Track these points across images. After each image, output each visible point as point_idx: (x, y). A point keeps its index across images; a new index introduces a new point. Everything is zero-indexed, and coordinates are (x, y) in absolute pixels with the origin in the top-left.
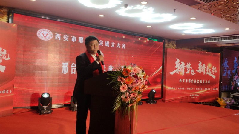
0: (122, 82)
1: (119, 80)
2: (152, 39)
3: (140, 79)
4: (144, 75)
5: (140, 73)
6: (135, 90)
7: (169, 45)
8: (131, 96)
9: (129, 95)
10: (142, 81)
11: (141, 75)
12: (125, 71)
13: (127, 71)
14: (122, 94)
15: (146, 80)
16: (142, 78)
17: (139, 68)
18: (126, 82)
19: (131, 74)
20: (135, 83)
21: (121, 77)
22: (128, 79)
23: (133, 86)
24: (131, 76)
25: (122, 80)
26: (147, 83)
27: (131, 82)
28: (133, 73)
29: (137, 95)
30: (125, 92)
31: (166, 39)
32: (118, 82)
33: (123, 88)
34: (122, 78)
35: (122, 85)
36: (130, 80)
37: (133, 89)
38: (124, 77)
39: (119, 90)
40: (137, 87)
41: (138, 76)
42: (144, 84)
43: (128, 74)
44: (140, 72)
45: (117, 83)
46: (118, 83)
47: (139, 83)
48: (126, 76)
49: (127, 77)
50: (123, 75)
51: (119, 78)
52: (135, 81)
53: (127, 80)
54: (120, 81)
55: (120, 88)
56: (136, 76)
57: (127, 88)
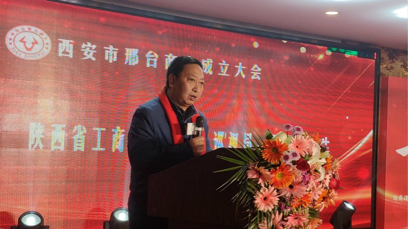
0: (260, 181)
1: (251, 175)
2: (342, 50)
3: (316, 171)
4: (326, 159)
5: (313, 154)
6: (301, 205)
7: (392, 68)
8: (288, 223)
9: (283, 219)
10: (322, 178)
11: (317, 160)
12: (269, 148)
13: (277, 149)
14: (261, 217)
15: (334, 176)
16: (321, 170)
17: (312, 140)
18: (272, 182)
19: (286, 158)
20: (299, 183)
21: (258, 167)
22: (279, 173)
23: (295, 192)
24: (288, 162)
25: (260, 174)
26: (334, 183)
27: (288, 180)
28: (294, 155)
29: (305, 219)
30: (270, 210)
31: (383, 48)
32: (250, 180)
33: (265, 199)
34: (262, 170)
35: (262, 191)
36: (286, 175)
37: (296, 202)
38: (266, 165)
39: (252, 206)
40: (306, 196)
41: (309, 162)
42: (326, 188)
43: (278, 158)
44: (316, 150)
45: (245, 185)
46: (249, 184)
47: (312, 183)
48: (273, 163)
49: (275, 166)
50: (263, 160)
51: (253, 168)
52: (300, 179)
53: (277, 176)
54: (255, 177)
55: (255, 199)
56: (302, 164)
57: (276, 201)
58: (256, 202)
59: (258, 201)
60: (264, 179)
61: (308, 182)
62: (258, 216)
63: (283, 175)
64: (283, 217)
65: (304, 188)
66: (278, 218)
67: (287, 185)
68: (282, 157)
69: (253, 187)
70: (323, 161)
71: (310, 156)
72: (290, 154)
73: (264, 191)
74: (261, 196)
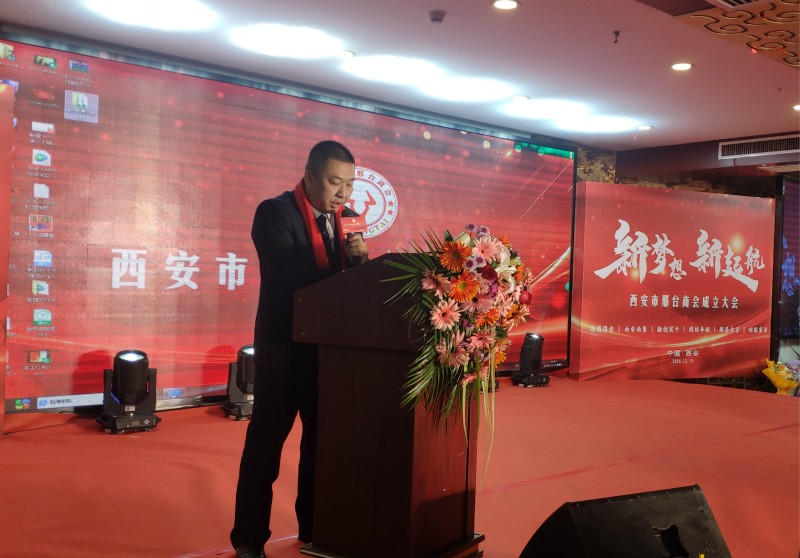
0: (438, 292)
1: (427, 285)
2: (534, 147)
3: (505, 281)
4: (517, 267)
5: (502, 261)
6: (486, 324)
7: (591, 171)
8: (471, 344)
9: (465, 340)
10: (512, 289)
11: (506, 268)
12: (448, 252)
13: (458, 254)
14: (438, 338)
15: (525, 288)
16: (511, 280)
17: (500, 244)
18: (453, 293)
19: (470, 264)
20: (485, 296)
21: (436, 274)
22: (461, 282)
23: (480, 307)
24: (472, 270)
25: (438, 284)
26: (526, 297)
27: (471, 292)
28: (480, 260)
29: (492, 339)
30: (450, 328)
31: (581, 146)
32: (425, 291)
33: (444, 315)
34: (440, 278)
35: (440, 305)
36: (469, 285)
37: (481, 320)
38: (446, 273)
39: (428, 323)
40: (492, 311)
41: (497, 270)
42: (516, 302)
43: (460, 265)
44: (504, 256)
45: (420, 297)
46: (424, 296)
47: (501, 295)
48: (454, 271)
49: (456, 275)
50: (441, 266)
51: (430, 277)
52: (486, 290)
53: (458, 287)
54: (431, 287)
55: (432, 315)
56: (489, 272)
57: (457, 317)
58: (433, 318)
59: (436, 317)
60: (443, 291)
61: (495, 295)
62: (435, 336)
63: (465, 286)
64: (465, 337)
65: (491, 301)
66: (460, 338)
67: (471, 298)
68: (465, 263)
69: (429, 299)
70: (513, 269)
71: (498, 263)
72: (474, 260)
73: (443, 306)
74: (439, 311)
